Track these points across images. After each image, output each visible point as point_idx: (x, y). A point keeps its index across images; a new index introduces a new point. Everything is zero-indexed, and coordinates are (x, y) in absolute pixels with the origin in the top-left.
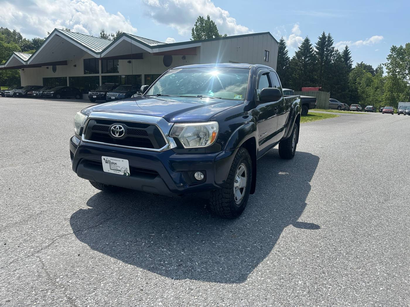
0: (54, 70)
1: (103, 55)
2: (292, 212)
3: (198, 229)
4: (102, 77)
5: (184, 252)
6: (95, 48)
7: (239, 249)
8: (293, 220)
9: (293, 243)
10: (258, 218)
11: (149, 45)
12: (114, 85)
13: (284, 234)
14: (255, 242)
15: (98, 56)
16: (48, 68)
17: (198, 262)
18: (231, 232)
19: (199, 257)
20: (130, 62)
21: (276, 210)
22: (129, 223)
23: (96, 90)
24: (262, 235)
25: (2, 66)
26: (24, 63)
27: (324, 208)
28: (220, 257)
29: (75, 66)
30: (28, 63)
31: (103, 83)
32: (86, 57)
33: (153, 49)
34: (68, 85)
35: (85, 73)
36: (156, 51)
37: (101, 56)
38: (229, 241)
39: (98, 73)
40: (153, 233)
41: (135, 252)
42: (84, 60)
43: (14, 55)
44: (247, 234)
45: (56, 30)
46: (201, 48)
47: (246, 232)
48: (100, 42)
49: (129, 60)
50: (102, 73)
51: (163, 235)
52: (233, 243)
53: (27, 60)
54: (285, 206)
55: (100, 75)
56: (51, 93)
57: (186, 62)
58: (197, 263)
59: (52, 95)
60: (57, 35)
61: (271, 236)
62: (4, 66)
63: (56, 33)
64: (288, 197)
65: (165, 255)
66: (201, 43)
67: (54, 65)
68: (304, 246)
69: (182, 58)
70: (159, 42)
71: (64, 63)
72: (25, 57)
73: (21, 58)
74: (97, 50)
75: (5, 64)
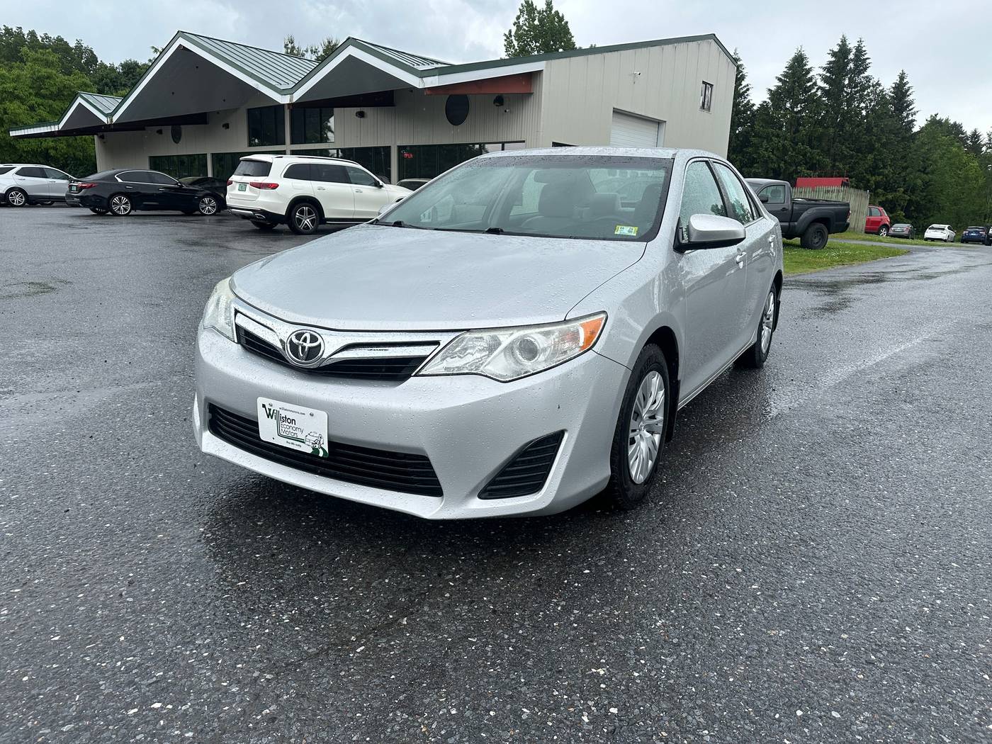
0: (177, 137)
1: (297, 96)
4: (293, 152)
6: (276, 79)
11: (416, 67)
15: (284, 100)
16: (160, 132)
20: (361, 115)
25: (53, 127)
26: (105, 120)
29: (227, 126)
30: (115, 118)
32: (255, 104)
33: (424, 79)
34: (210, 175)
35: (250, 145)
36: (432, 82)
37: (291, 99)
39: (284, 143)
42: (249, 111)
43: (79, 100)
45: (180, 34)
46: (545, 75)
48: (288, 65)
49: (358, 109)
50: (292, 143)
53: (110, 111)
55: (288, 147)
57: (506, 111)
60: (182, 49)
62: (56, 127)
63: (181, 41)
66: (544, 63)
67: (176, 125)
69: (494, 103)
70: (437, 63)
71: (200, 119)
72: (106, 108)
73: (99, 107)
74: (282, 83)
75: (58, 123)
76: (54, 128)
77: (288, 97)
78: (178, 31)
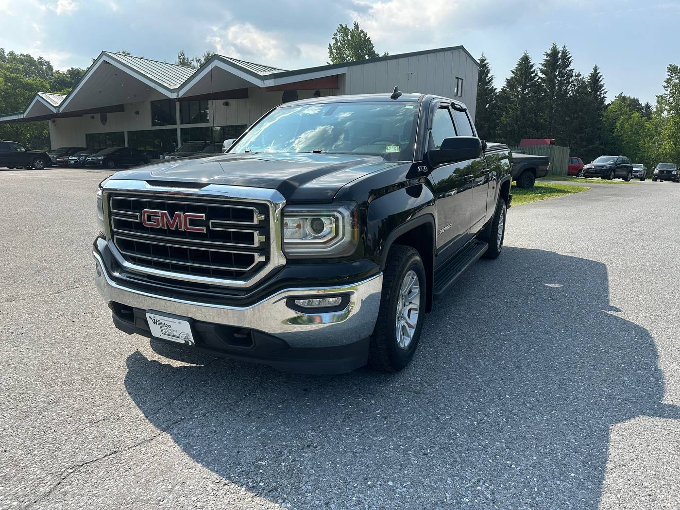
0: (104, 120)
1: (181, 94)
2: (542, 399)
3: (356, 448)
4: (182, 130)
6: (168, 82)
7: (445, 500)
8: (547, 419)
9: (558, 482)
10: (476, 417)
11: (258, 73)
12: (203, 144)
13: (535, 458)
14: (478, 481)
15: (173, 96)
16: (93, 117)
18: (425, 454)
20: (227, 104)
21: (509, 395)
22: (215, 431)
23: (175, 153)
24: (491, 461)
25: (19, 116)
26: (54, 111)
27: (605, 389)
29: (137, 113)
30: (61, 110)
31: (184, 141)
32: (154, 98)
33: (265, 81)
34: (126, 146)
35: (154, 124)
36: (270, 83)
37: (178, 96)
39: (175, 124)
40: (264, 459)
42: (152, 103)
43: (37, 98)
44: (458, 459)
45: (103, 53)
46: (347, 78)
47: (456, 455)
48: (177, 72)
49: (225, 101)
50: (181, 123)
51: (283, 464)
52: (433, 484)
53: (58, 105)
54: (526, 385)
55: (179, 127)
56: (100, 158)
59: (101, 162)
60: (105, 62)
61: (508, 462)
62: (22, 116)
63: (104, 58)
64: (529, 365)
66: (346, 68)
67: (103, 112)
68: (583, 489)
70: (275, 69)
71: (120, 108)
72: (55, 100)
73: (49, 101)
74: (172, 85)
75: (23, 113)
76: (21, 117)
77: (176, 94)
78: (103, 51)
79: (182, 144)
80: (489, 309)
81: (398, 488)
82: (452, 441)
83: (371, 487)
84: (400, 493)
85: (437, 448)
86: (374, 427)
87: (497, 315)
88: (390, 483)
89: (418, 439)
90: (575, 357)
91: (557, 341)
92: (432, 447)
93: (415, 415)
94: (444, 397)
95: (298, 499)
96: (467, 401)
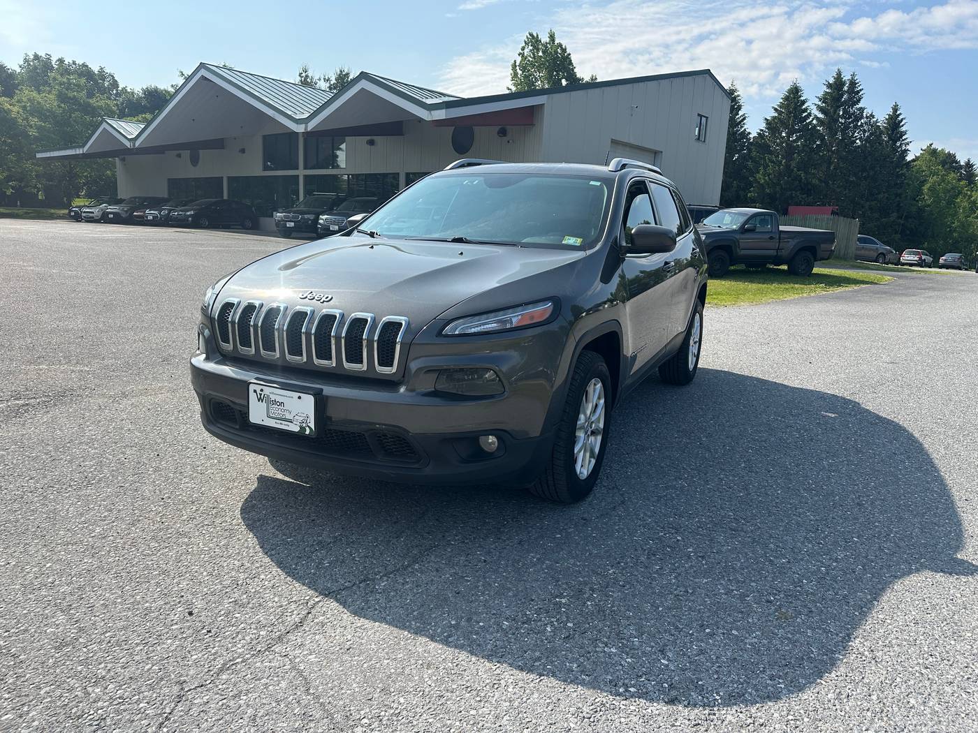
0: (195, 160)
1: (311, 125)
2: (902, 544)
3: (676, 590)
4: (306, 177)
5: (668, 660)
6: (293, 109)
7: (812, 655)
9: (953, 643)
10: (821, 562)
11: (424, 100)
12: (334, 197)
14: (848, 635)
15: (300, 129)
16: (179, 156)
17: (718, 694)
18: (768, 601)
19: (716, 676)
20: (371, 143)
21: (858, 538)
22: (485, 561)
23: (293, 209)
24: (857, 613)
25: (77, 150)
26: (128, 144)
28: (772, 678)
29: (243, 151)
30: (137, 144)
31: (308, 192)
32: (270, 130)
33: (432, 112)
34: (225, 197)
35: (266, 168)
36: (440, 115)
37: (306, 128)
38: (776, 631)
39: (297, 168)
40: (561, 596)
41: (537, 654)
42: (265, 137)
43: (104, 125)
44: (814, 609)
45: (202, 66)
46: (546, 110)
47: (810, 605)
48: (304, 95)
49: (369, 138)
50: (305, 168)
51: (589, 603)
52: (790, 636)
53: (133, 137)
54: (876, 527)
55: (301, 172)
56: (188, 213)
57: (509, 142)
58: (718, 697)
59: (190, 219)
60: (203, 78)
62: (81, 150)
63: (203, 72)
64: (873, 503)
65: (621, 667)
66: (545, 97)
67: (194, 149)
69: (498, 133)
70: (444, 95)
71: (218, 144)
72: (129, 129)
73: (122, 131)
74: (297, 112)
75: (83, 146)
76: (79, 151)
77: (303, 126)
78: (201, 63)
79: (305, 197)
80: (798, 431)
81: (746, 638)
82: (798, 588)
83: (712, 635)
84: (751, 644)
85: (782, 596)
86: (691, 567)
87: (812, 440)
88: (734, 632)
89: (753, 584)
90: (933, 495)
91: (903, 476)
92: (776, 594)
93: (741, 556)
94: (771, 536)
95: (623, 644)
96: (803, 542)
